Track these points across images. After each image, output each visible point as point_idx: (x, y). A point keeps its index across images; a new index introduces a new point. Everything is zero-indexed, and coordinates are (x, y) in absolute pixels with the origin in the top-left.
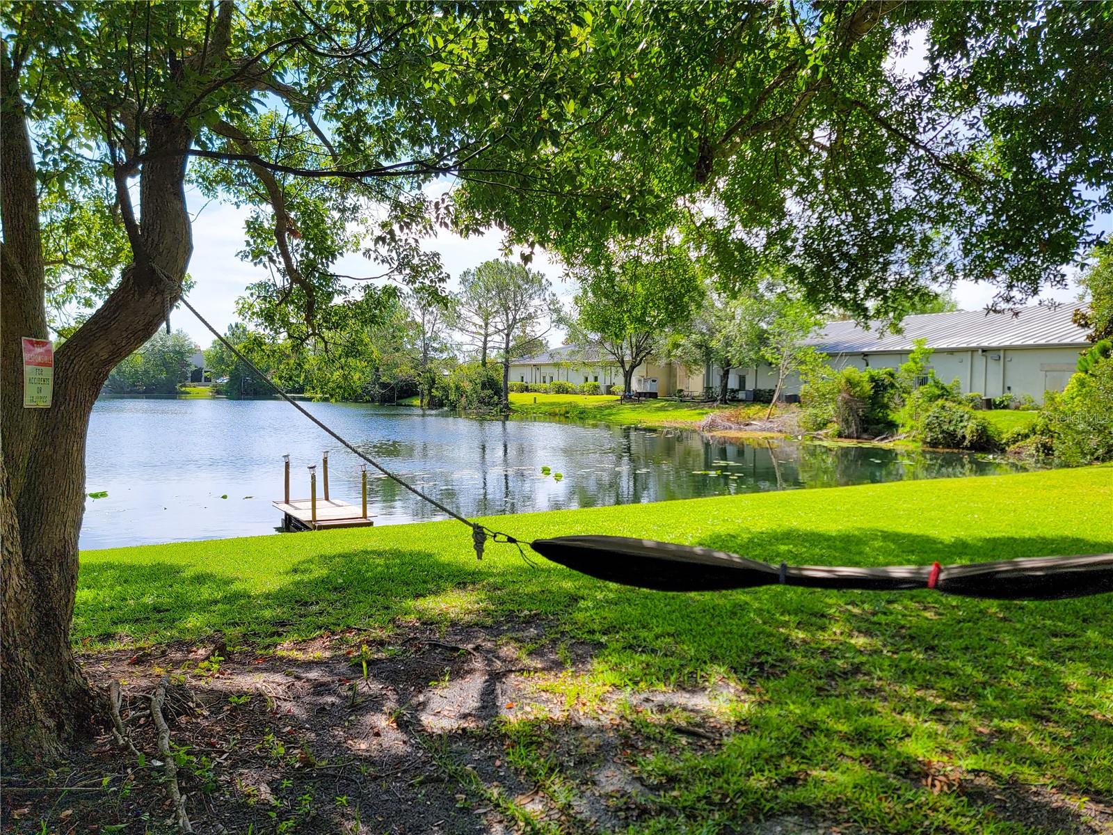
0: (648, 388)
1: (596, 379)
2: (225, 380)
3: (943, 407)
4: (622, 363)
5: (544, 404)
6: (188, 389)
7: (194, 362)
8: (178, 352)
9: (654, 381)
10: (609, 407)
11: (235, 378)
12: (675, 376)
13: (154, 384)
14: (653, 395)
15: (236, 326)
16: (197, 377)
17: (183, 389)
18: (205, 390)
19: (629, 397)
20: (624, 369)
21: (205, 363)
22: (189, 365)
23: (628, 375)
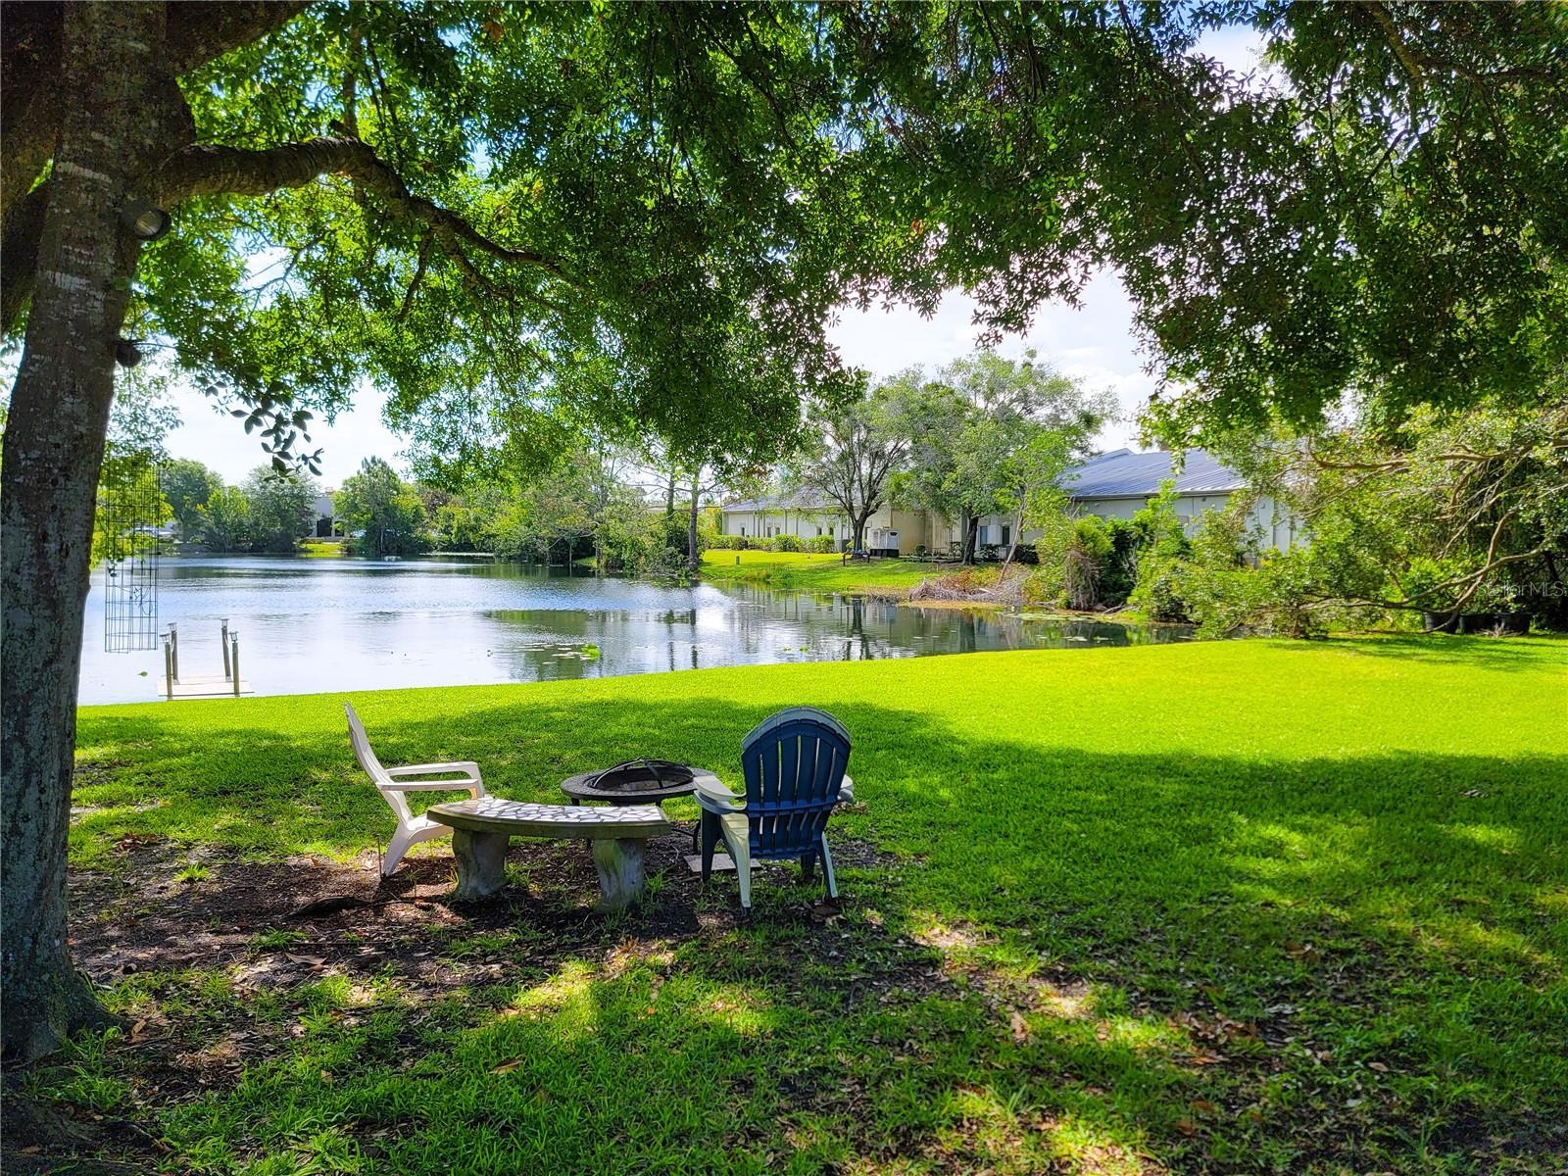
0: (885, 543)
1: (831, 531)
2: (359, 534)
3: (1175, 568)
4: (851, 509)
5: (750, 565)
6: (310, 546)
7: (319, 511)
8: (298, 497)
9: (894, 534)
10: (827, 570)
11: (373, 531)
12: (931, 527)
13: (264, 539)
14: (893, 554)
15: (373, 460)
16: (324, 529)
17: (304, 546)
18: (333, 546)
19: (860, 555)
20: (853, 517)
21: (334, 509)
22: (311, 514)
23: (859, 526)
